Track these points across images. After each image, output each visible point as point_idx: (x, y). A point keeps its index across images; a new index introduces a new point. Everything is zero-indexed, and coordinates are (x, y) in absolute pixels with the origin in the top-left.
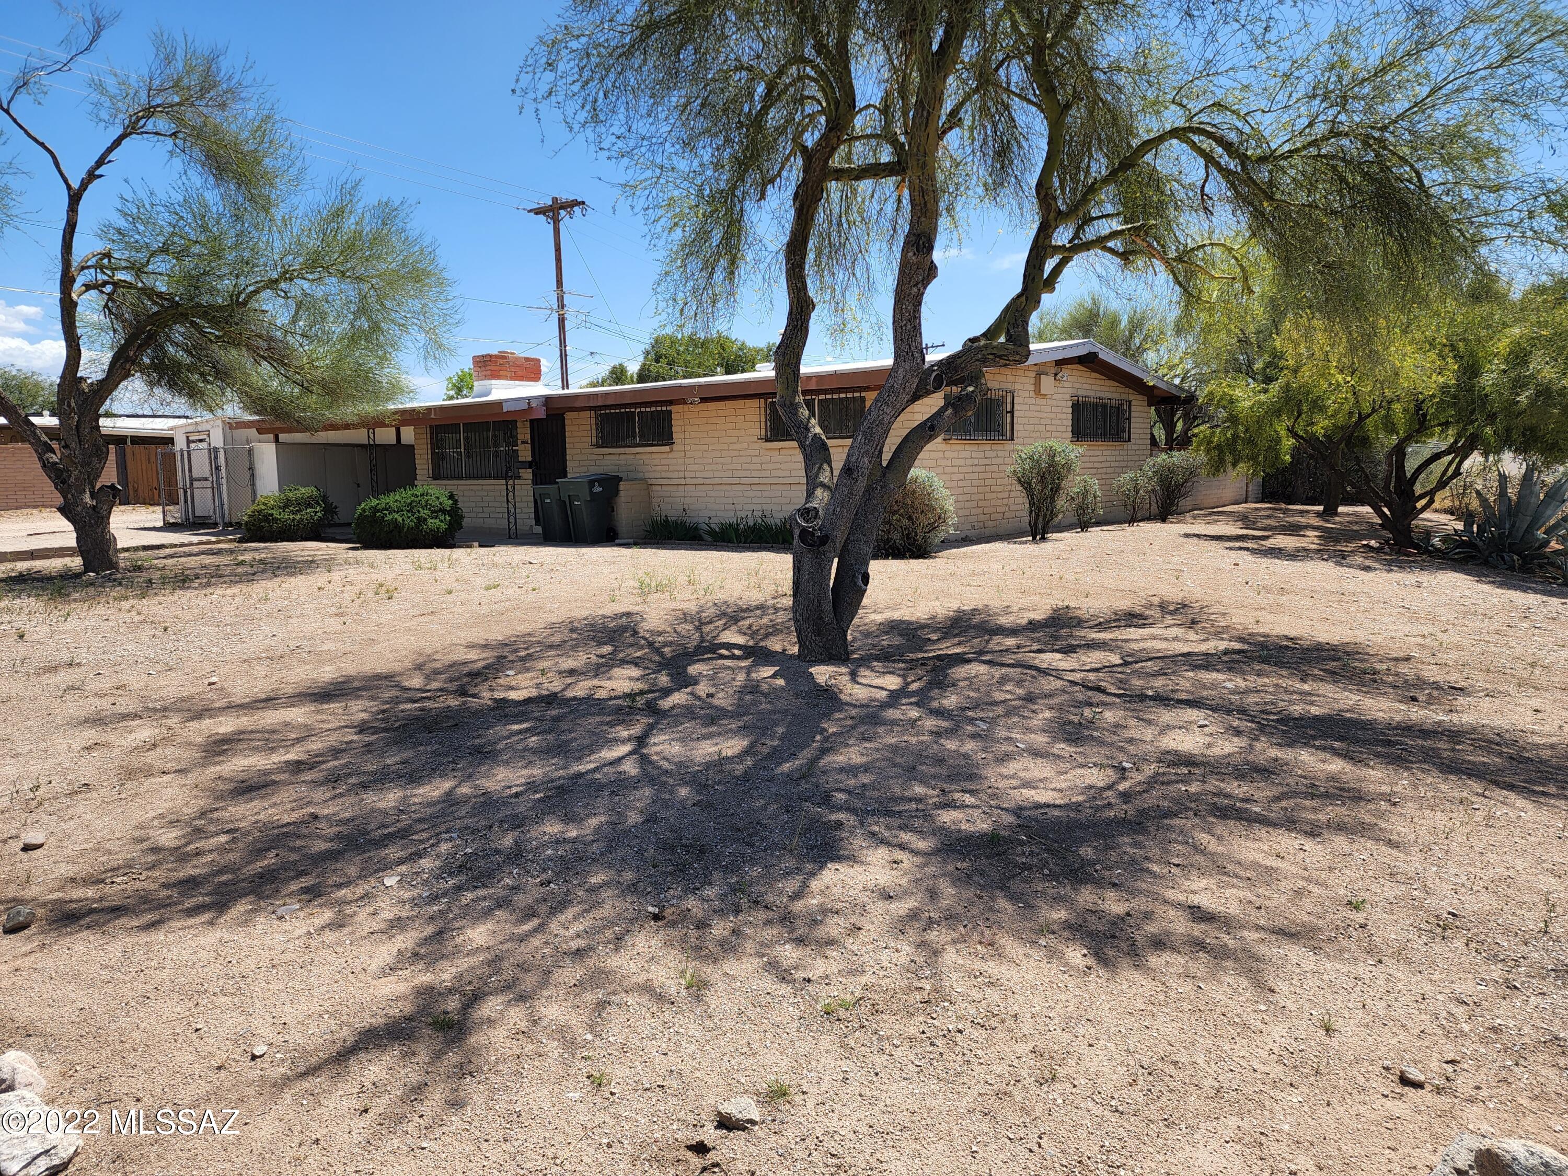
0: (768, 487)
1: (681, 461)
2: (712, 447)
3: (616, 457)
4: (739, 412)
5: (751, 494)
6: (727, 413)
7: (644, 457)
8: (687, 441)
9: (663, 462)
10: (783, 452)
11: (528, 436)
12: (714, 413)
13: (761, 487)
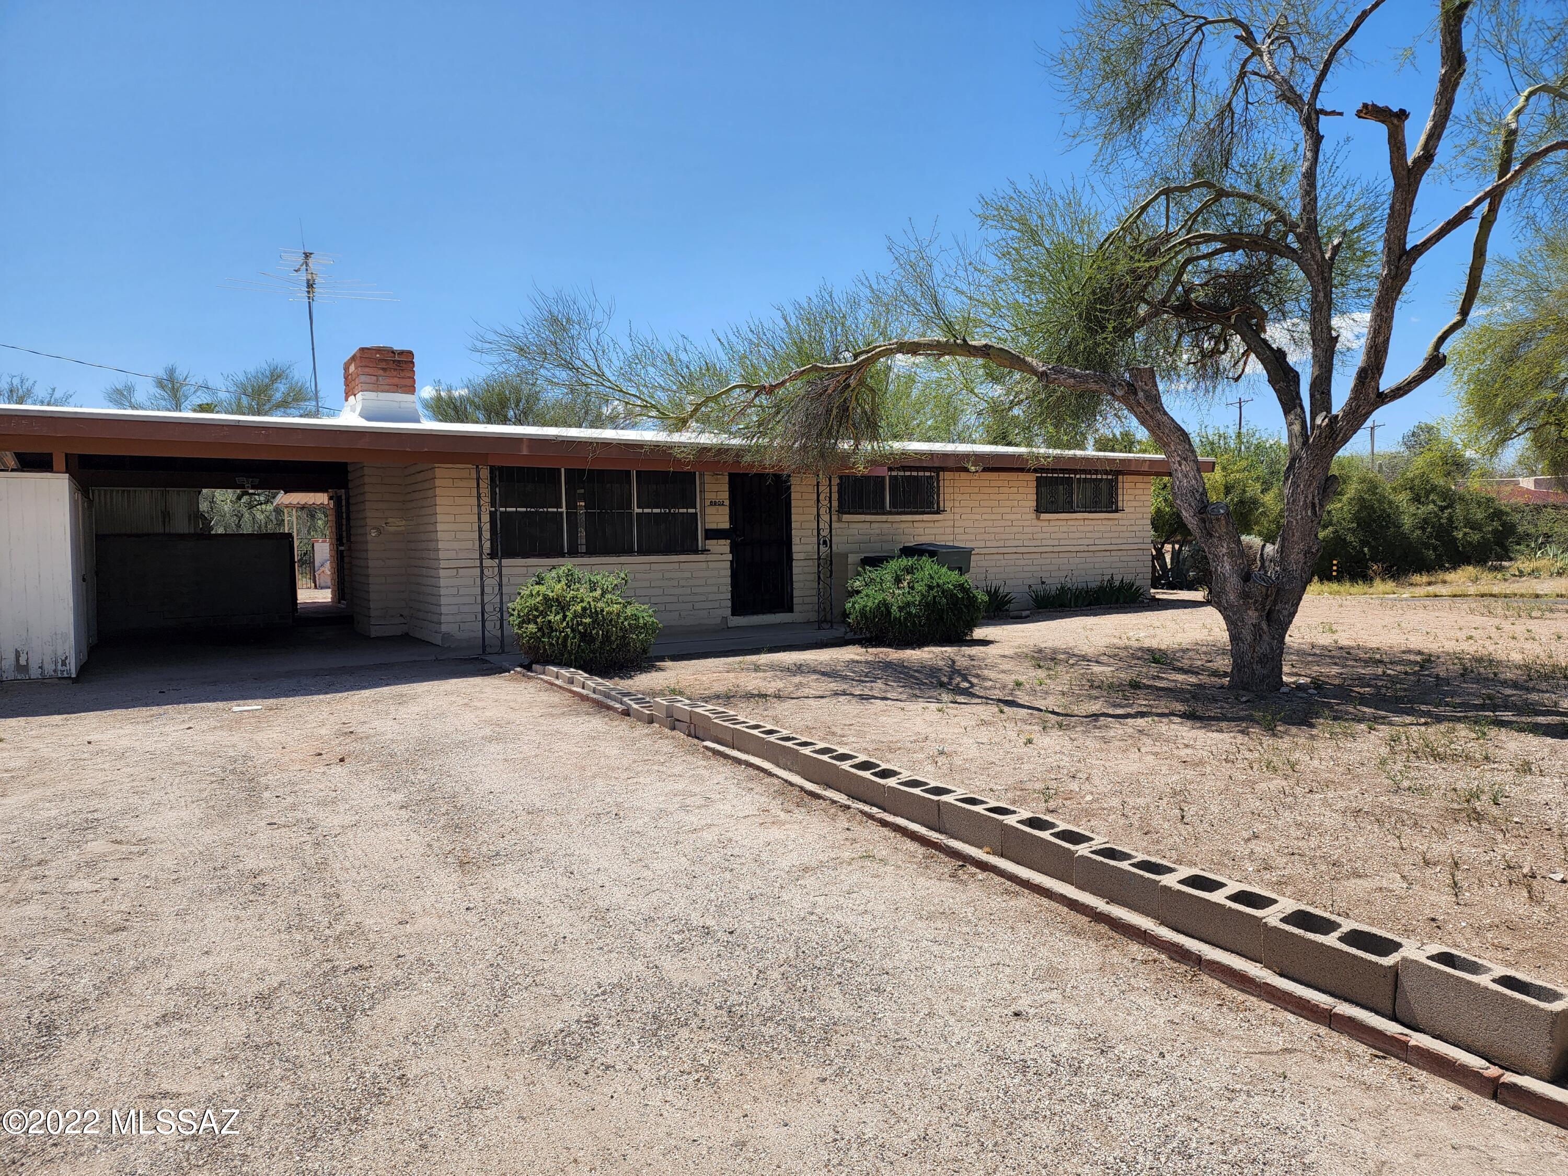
0: (1038, 556)
1: (948, 530)
2: (985, 517)
3: (867, 525)
4: (1011, 484)
5: (1022, 562)
6: (999, 484)
7: (903, 525)
8: (956, 510)
9: (927, 531)
10: (1052, 523)
11: (726, 495)
12: (987, 483)
13: (1033, 556)
